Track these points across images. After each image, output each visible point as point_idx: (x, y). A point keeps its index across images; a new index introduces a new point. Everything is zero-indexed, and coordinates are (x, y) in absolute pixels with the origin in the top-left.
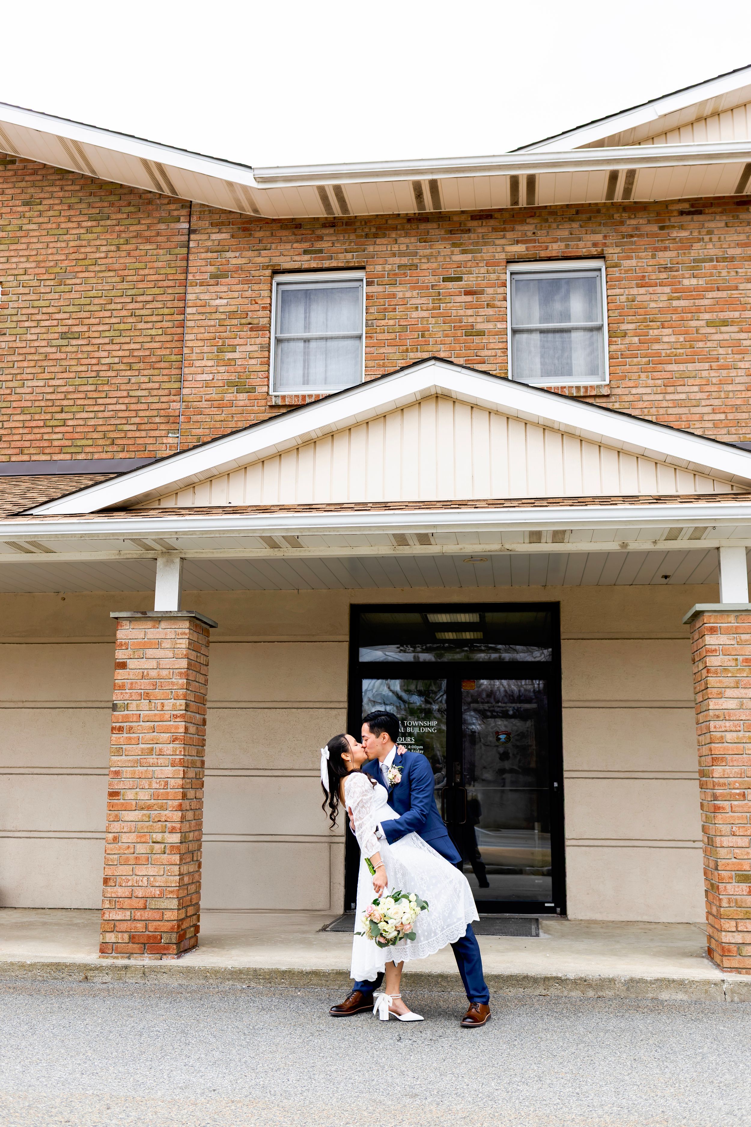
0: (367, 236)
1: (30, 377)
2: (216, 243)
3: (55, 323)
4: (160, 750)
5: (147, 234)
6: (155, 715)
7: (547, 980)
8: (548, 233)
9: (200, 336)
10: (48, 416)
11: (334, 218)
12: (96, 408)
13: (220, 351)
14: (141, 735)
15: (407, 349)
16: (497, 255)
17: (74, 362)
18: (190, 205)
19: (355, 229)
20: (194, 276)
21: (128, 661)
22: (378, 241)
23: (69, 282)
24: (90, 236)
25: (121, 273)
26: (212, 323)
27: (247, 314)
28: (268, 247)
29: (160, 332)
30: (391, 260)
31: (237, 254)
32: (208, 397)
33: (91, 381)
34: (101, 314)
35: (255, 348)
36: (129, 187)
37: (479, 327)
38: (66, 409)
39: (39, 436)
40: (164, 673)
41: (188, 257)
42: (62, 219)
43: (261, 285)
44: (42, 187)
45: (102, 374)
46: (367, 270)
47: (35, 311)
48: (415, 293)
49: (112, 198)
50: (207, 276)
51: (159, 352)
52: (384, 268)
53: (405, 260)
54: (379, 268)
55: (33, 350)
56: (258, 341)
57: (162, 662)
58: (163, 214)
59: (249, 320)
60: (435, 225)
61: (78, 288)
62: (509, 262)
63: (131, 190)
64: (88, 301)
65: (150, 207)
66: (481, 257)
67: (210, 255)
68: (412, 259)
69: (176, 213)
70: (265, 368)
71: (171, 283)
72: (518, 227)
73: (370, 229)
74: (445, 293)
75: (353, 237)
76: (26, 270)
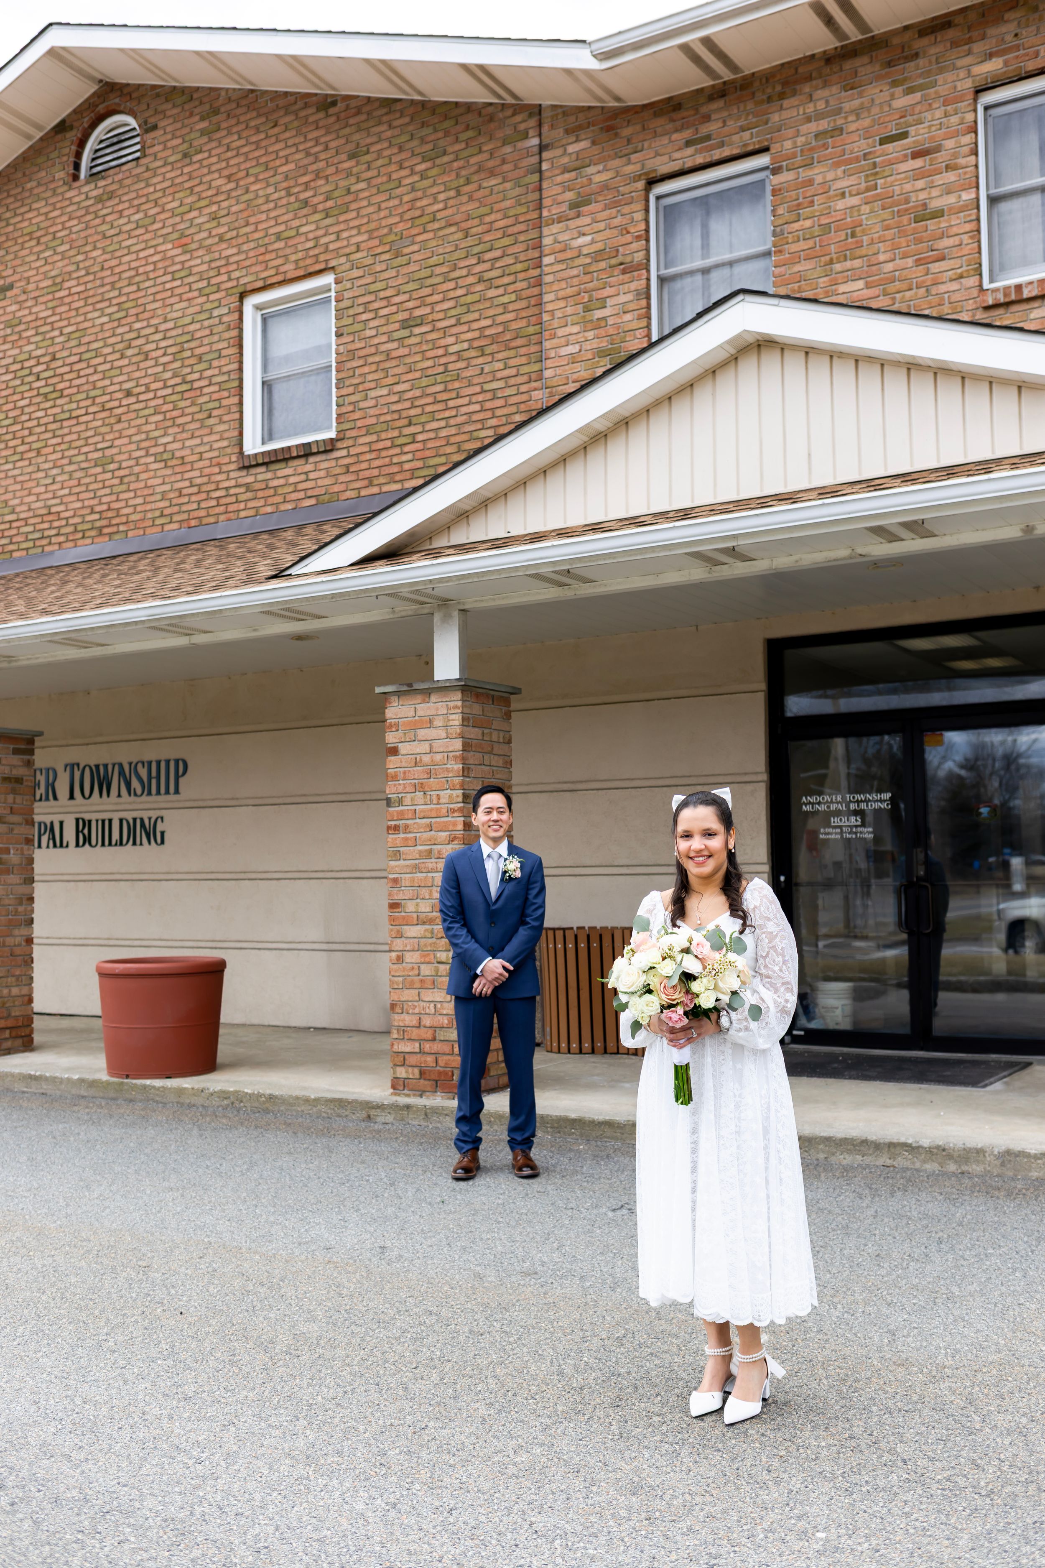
0: (769, 100)
1: (373, 385)
2: (574, 157)
3: (394, 309)
4: (439, 852)
5: (491, 164)
6: (431, 810)
7: (893, 1147)
8: (1038, 29)
9: (561, 294)
10: (396, 433)
11: (725, 83)
12: (447, 414)
13: (587, 310)
14: (418, 835)
15: (831, 259)
16: (959, 84)
17: (418, 358)
18: (537, 111)
19: (753, 94)
20: (549, 211)
21: (400, 745)
22: (786, 103)
23: (406, 251)
24: (426, 183)
25: (464, 225)
26: (575, 272)
27: (617, 251)
28: (640, 148)
29: (513, 297)
30: (804, 129)
31: (601, 167)
32: (575, 376)
33: (439, 378)
34: (445, 287)
35: (630, 297)
36: (466, 103)
37: (935, 204)
38: (414, 420)
39: (387, 460)
40: (438, 757)
41: (541, 185)
42: (393, 167)
43: (632, 206)
44: (368, 129)
45: (451, 367)
46: (773, 151)
47: (371, 298)
48: (839, 172)
49: (447, 124)
50: (564, 207)
51: (514, 326)
52: (795, 143)
53: (824, 125)
54: (788, 144)
55: (373, 350)
56: (633, 286)
57: (436, 744)
58: (508, 132)
59: (620, 259)
60: (865, 59)
61: (416, 257)
62: (979, 91)
63: (469, 107)
64: (428, 272)
65: (492, 125)
66: (936, 93)
67: (567, 176)
68: (835, 120)
69: (522, 127)
70: (644, 323)
71: (522, 227)
72: (992, 31)
73: (774, 88)
74: (883, 161)
75: (750, 105)
76: (358, 245)
